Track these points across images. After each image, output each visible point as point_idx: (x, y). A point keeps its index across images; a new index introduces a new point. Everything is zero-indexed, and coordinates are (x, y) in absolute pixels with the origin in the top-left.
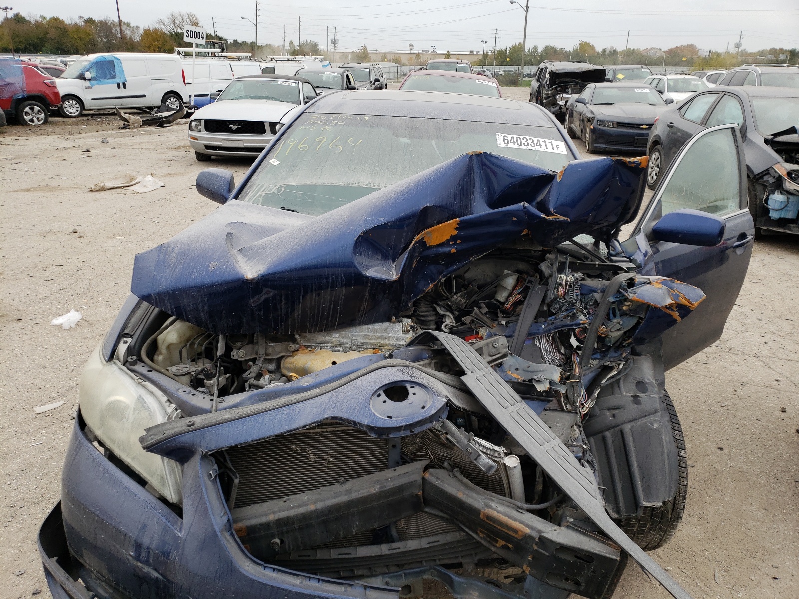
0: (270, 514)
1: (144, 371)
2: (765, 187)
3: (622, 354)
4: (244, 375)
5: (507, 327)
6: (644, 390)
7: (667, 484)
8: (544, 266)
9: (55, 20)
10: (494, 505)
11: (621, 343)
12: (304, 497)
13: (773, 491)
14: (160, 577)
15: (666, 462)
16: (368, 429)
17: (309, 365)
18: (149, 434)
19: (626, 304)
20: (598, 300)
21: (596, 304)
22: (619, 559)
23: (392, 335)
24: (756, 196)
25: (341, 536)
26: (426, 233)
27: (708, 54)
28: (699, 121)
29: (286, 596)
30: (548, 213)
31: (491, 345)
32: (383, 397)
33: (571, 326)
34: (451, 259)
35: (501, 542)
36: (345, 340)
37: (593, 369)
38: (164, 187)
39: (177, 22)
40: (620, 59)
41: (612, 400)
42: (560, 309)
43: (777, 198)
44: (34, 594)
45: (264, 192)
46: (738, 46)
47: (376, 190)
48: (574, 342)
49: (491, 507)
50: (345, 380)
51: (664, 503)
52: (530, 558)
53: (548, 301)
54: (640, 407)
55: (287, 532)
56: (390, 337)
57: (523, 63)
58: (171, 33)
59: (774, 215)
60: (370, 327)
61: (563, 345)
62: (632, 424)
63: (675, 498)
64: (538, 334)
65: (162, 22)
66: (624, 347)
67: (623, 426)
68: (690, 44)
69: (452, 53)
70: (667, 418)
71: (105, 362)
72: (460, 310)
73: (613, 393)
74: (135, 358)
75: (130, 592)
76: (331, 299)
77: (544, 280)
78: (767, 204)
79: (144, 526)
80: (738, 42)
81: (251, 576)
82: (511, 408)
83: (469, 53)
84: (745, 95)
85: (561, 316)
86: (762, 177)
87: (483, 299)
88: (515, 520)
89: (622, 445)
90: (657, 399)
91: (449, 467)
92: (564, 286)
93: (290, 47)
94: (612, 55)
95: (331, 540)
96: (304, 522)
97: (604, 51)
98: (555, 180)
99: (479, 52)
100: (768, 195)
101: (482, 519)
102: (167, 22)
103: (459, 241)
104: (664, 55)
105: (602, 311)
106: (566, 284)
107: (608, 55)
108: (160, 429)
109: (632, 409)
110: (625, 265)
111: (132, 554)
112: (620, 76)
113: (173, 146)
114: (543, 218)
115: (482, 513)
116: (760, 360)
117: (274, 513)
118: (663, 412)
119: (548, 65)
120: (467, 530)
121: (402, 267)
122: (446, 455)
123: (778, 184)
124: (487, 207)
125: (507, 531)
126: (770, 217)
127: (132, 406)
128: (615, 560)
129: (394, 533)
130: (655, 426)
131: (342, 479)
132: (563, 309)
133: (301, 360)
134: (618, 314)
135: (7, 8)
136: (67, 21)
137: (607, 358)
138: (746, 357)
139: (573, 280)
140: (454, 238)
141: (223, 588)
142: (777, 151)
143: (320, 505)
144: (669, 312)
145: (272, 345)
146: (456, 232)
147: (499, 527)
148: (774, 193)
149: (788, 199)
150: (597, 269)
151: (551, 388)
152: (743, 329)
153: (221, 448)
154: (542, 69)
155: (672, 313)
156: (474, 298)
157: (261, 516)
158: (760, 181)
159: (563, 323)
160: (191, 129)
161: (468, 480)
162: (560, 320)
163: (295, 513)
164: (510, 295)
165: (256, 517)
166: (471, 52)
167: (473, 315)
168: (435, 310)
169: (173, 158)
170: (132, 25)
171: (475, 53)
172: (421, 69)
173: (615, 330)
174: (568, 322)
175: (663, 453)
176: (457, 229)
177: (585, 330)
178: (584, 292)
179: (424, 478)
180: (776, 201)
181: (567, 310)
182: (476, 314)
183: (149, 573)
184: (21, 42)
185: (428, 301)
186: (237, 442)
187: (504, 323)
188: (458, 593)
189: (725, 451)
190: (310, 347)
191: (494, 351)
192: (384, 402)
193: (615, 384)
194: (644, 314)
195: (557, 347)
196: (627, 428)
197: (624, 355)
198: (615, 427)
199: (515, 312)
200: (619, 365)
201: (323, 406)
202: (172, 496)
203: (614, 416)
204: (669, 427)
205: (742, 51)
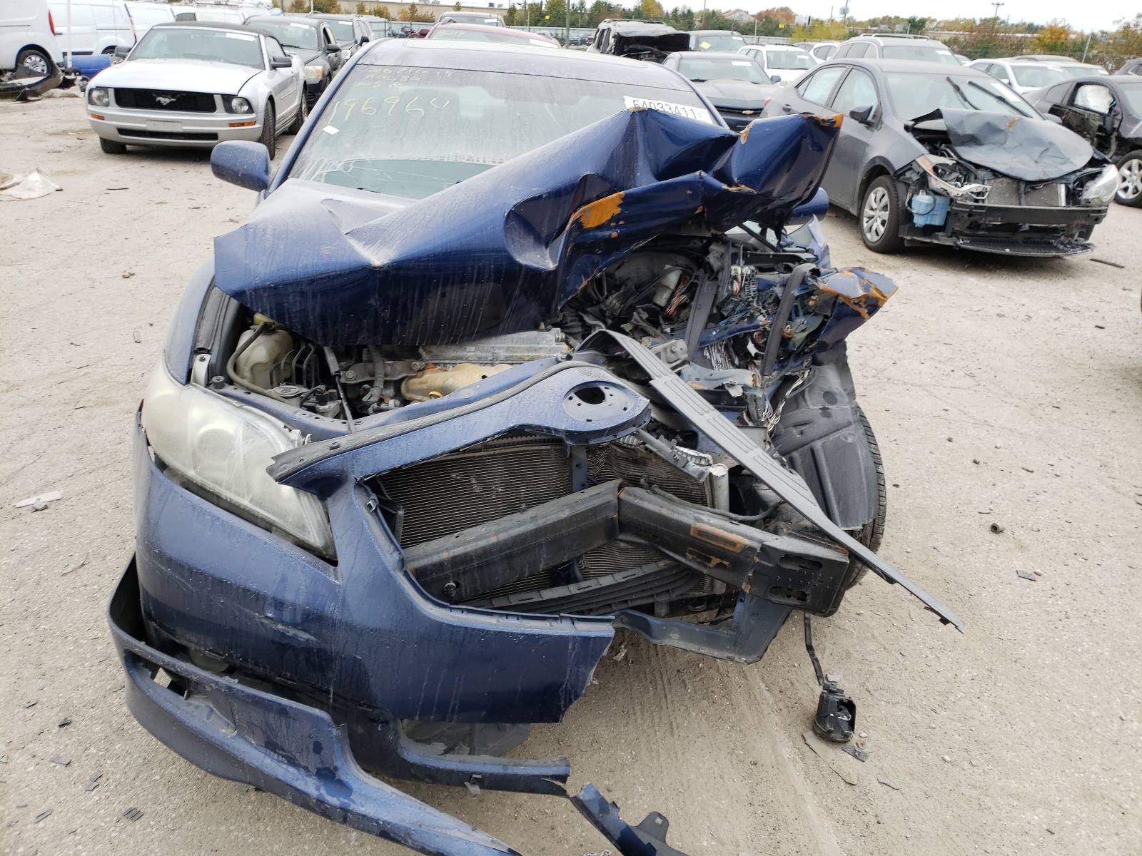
0: (442, 551)
1: (240, 393)
2: (908, 185)
3: (802, 363)
4: (365, 399)
5: (672, 335)
6: (834, 402)
7: (867, 504)
8: (712, 259)
10: (705, 518)
11: (803, 350)
12: (480, 530)
13: (958, 525)
14: (312, 638)
15: (864, 480)
16: (566, 435)
17: (450, 382)
18: (279, 463)
19: (813, 297)
20: (780, 295)
21: (777, 301)
22: (848, 562)
23: (543, 345)
24: (897, 197)
25: (527, 574)
26: (584, 211)
27: (807, 21)
28: (823, 103)
29: (483, 637)
30: (730, 184)
31: (669, 350)
32: (576, 400)
33: (749, 328)
34: (610, 246)
35: (716, 561)
36: (484, 355)
37: (774, 381)
38: (61, 190)
40: (697, 23)
41: (799, 415)
42: (733, 310)
43: (922, 201)
44: (61, 726)
45: (326, 171)
46: (844, 11)
47: (490, 167)
48: (752, 348)
49: (702, 521)
50: (521, 385)
51: (864, 526)
52: (750, 575)
53: (720, 299)
54: (831, 420)
55: (464, 572)
56: (541, 348)
57: (568, 23)
59: (919, 221)
60: (515, 336)
61: (737, 354)
62: (823, 440)
63: (874, 521)
64: (708, 342)
66: (806, 353)
67: (813, 444)
68: (784, 6)
69: (462, 5)
70: (862, 431)
71: (181, 386)
72: (614, 318)
73: (798, 407)
74: (222, 378)
75: (264, 667)
76: (474, 296)
77: (713, 274)
78: (911, 207)
79: (284, 579)
80: (844, 6)
81: (438, 619)
82: (706, 415)
83: (487, 6)
84: (878, 69)
85: (735, 318)
86: (903, 174)
87: (641, 302)
88: (731, 532)
89: (814, 467)
90: (849, 410)
91: (646, 485)
92: (740, 280)
94: (686, 19)
95: (515, 579)
96: (485, 558)
97: (676, 11)
98: (737, 142)
99: (502, 5)
100: (912, 196)
101: (692, 536)
103: (621, 223)
104: (752, 19)
105: (785, 308)
106: (742, 277)
107: (681, 16)
108: (292, 456)
109: (822, 424)
110: (804, 256)
111: (270, 615)
112: (705, 45)
113: (54, 130)
114: (725, 190)
115: (692, 529)
116: (923, 390)
117: (447, 550)
118: (857, 424)
119: (611, 25)
120: (671, 554)
121: (559, 255)
122: (637, 474)
123: (923, 182)
124: (653, 179)
125: (722, 545)
126: (914, 224)
127: (240, 435)
128: (845, 563)
129: (578, 574)
130: (850, 440)
131: (523, 506)
132: (737, 310)
133: (434, 377)
134: (801, 312)
137: (788, 367)
138: (908, 387)
139: (749, 273)
140: (615, 219)
141: (403, 638)
142: (921, 141)
143: (503, 536)
144: (857, 308)
145: (390, 362)
146: (619, 210)
147: (713, 543)
148: (918, 194)
149: (935, 200)
150: (771, 261)
151: (743, 394)
152: (900, 355)
153: (380, 472)
154: (604, 30)
155: (860, 310)
156: (631, 301)
157: (431, 555)
158: (902, 177)
159: (739, 326)
160: (91, 101)
161: (671, 495)
162: (734, 324)
163: (475, 548)
164: (672, 296)
165: (426, 556)
166: (491, 5)
167: (632, 321)
168: (581, 319)
169: (61, 149)
171: (496, 6)
172: (450, 21)
173: (798, 330)
174: (745, 324)
175: (860, 469)
176: (619, 206)
177: (765, 333)
178: (760, 288)
179: (619, 499)
180: (921, 203)
181: (741, 311)
182: (635, 320)
183: (294, 637)
185: (573, 308)
186: (402, 462)
187: (668, 330)
188: (655, 638)
189: (901, 488)
190: (439, 364)
191: (673, 357)
192: (579, 405)
193: (800, 396)
194: (830, 311)
195: (730, 357)
196: (818, 445)
197: (805, 364)
198: (803, 446)
199: (679, 318)
200: (803, 373)
201: (505, 414)
202: (315, 540)
203: (802, 433)
204: (865, 440)
205: (849, 19)
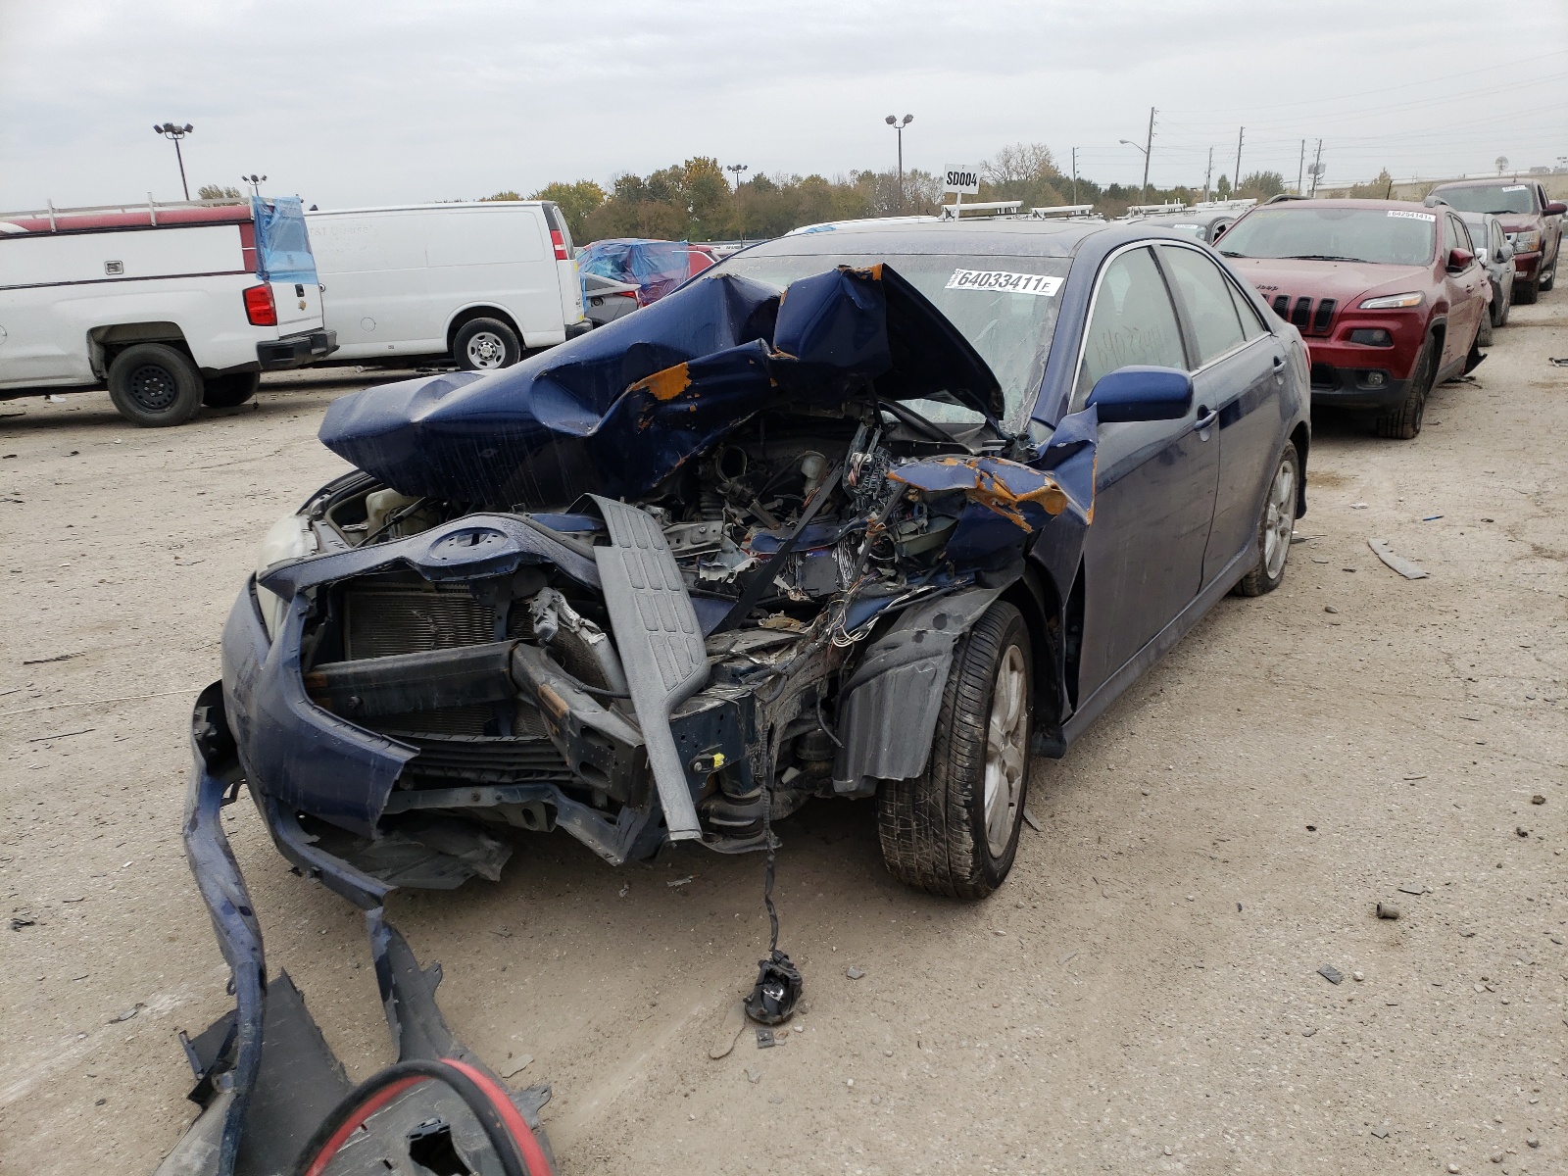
6: (942, 626)
9: (814, 179)
10: (553, 681)
22: (636, 746)
25: (421, 708)
26: (650, 381)
31: (696, 530)
33: (858, 525)
35: (554, 727)
39: (1013, 163)
49: (548, 683)
51: (906, 779)
52: (568, 746)
54: (919, 646)
55: (365, 691)
58: (998, 182)
62: (901, 668)
65: (986, 166)
67: (890, 671)
70: (948, 663)
92: (857, 468)
93: (1219, 187)
96: (382, 681)
98: (780, 304)
101: (539, 698)
102: (994, 163)
103: (696, 396)
106: (859, 466)
109: (909, 649)
114: (769, 357)
115: (539, 690)
117: (355, 666)
125: (552, 710)
128: (632, 747)
134: (925, 512)
135: (739, 167)
136: (832, 181)
139: (870, 461)
144: (1003, 513)
146: (689, 382)
147: (549, 706)
155: (1010, 515)
164: (816, 487)
165: (338, 668)
167: (749, 509)
170: (932, 177)
173: (907, 532)
176: (688, 377)
179: (511, 654)
182: (753, 508)
184: (759, 221)
188: (560, 818)
189: (1317, 833)
191: (699, 538)
192: (451, 545)
194: (958, 512)
198: (882, 672)
203: (886, 657)
